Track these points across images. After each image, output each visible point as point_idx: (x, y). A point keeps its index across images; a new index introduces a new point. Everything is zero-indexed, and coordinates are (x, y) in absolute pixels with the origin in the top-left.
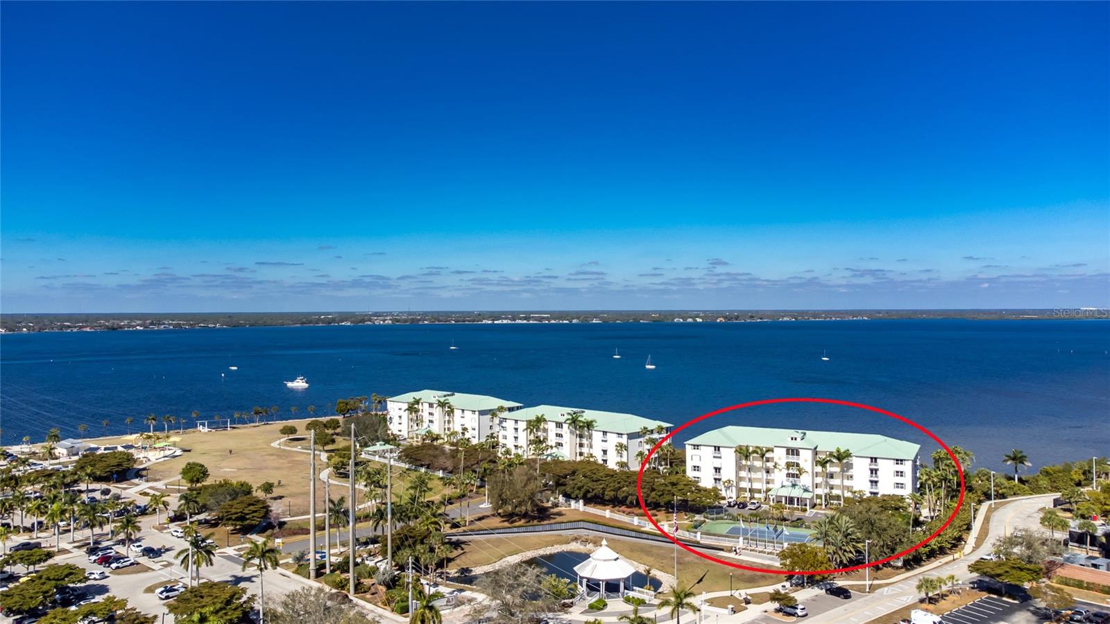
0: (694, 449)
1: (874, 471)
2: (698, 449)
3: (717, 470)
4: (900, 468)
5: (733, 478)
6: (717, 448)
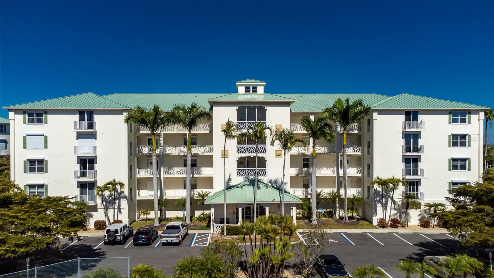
0: (32, 121)
1: (411, 139)
3: (87, 163)
4: (459, 129)
6: (87, 115)
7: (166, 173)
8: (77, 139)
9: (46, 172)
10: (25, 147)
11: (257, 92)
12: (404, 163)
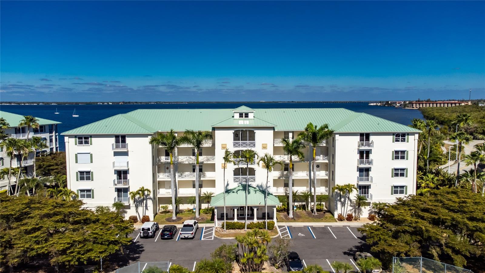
0: (81, 143)
1: (364, 154)
2: (86, 143)
3: (122, 174)
4: (400, 146)
5: (149, 186)
6: (121, 139)
7: (179, 176)
8: (114, 156)
9: (92, 180)
10: (77, 162)
11: (248, 117)
12: (358, 172)
